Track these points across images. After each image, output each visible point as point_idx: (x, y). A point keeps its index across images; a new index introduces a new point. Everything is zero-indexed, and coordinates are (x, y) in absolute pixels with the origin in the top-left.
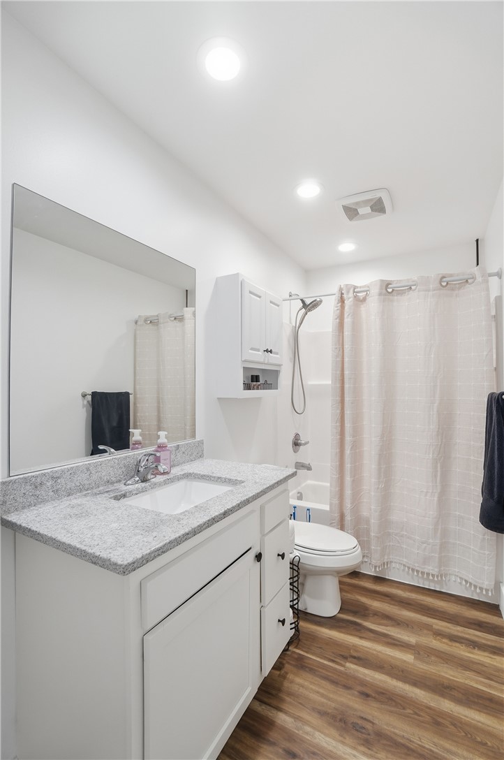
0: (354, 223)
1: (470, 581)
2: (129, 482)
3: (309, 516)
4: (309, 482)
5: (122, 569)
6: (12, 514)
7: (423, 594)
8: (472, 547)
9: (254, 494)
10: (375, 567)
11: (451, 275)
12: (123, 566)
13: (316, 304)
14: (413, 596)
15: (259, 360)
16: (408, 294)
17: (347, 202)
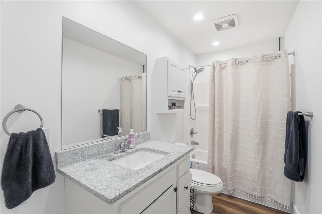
0: (220, 32)
1: (277, 201)
2: (117, 152)
3: (198, 166)
4: (198, 150)
5: (109, 201)
6: (63, 167)
7: (253, 206)
8: (278, 185)
9: (174, 160)
10: (229, 191)
11: (268, 55)
12: (110, 200)
13: (201, 70)
14: (248, 206)
15: (175, 95)
16: (246, 65)
17: (217, 22)
